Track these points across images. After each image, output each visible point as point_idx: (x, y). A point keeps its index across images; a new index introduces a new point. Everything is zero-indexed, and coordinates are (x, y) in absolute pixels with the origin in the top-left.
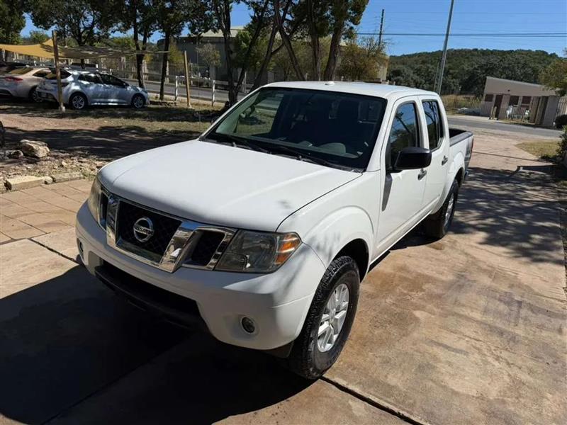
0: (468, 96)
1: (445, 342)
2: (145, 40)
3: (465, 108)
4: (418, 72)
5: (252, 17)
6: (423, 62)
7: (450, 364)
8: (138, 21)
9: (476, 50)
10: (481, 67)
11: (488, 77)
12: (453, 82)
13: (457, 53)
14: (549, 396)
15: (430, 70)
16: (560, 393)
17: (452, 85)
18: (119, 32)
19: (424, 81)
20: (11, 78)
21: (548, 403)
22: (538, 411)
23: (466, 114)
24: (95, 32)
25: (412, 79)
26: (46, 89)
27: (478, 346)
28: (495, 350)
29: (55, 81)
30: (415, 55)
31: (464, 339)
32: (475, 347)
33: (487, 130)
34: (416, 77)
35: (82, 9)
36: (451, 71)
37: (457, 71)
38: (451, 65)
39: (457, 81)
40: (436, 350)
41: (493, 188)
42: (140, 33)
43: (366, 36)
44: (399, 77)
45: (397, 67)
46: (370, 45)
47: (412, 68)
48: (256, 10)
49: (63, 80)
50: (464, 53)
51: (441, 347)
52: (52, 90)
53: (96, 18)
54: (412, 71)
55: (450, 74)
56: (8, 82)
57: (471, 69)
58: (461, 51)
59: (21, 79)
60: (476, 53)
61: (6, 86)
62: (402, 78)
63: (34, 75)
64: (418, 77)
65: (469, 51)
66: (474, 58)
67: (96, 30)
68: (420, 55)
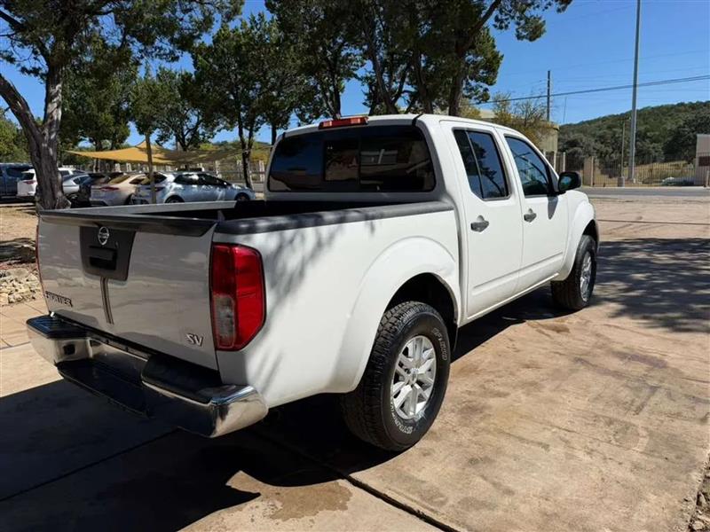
0: (676, 163)
1: (521, 433)
2: (251, 135)
3: (671, 178)
4: (602, 139)
5: (366, 94)
6: (609, 128)
7: (516, 458)
8: (243, 114)
9: (682, 104)
10: (688, 123)
11: (698, 135)
12: (654, 148)
13: (656, 111)
14: (652, 498)
15: (617, 136)
16: (671, 494)
17: (653, 151)
18: (225, 130)
19: (610, 150)
20: (107, 188)
21: (646, 505)
22: (626, 515)
23: (674, 185)
24: (200, 132)
25: (594, 149)
26: (141, 196)
27: (567, 438)
28: (591, 442)
29: (149, 186)
30: (598, 120)
31: (550, 430)
32: (561, 439)
33: (691, 198)
34: (599, 146)
35: (185, 109)
36: (648, 134)
37: (657, 133)
38: (648, 126)
39: (659, 146)
40: (503, 442)
41: (663, 258)
42: (246, 128)
43: (520, 102)
44: (576, 148)
45: (572, 137)
46: (527, 111)
47: (594, 136)
48: (370, 86)
49: (156, 186)
50: (665, 110)
51: (512, 439)
52: (147, 196)
53: (200, 118)
54: (593, 140)
55: (648, 137)
56: (104, 193)
57: (674, 127)
58: (659, 108)
59: (117, 189)
60: (682, 108)
61: (102, 198)
62: (579, 150)
63: (131, 183)
64: (603, 146)
65: (673, 107)
66: (680, 115)
67: (201, 130)
68: (604, 119)
